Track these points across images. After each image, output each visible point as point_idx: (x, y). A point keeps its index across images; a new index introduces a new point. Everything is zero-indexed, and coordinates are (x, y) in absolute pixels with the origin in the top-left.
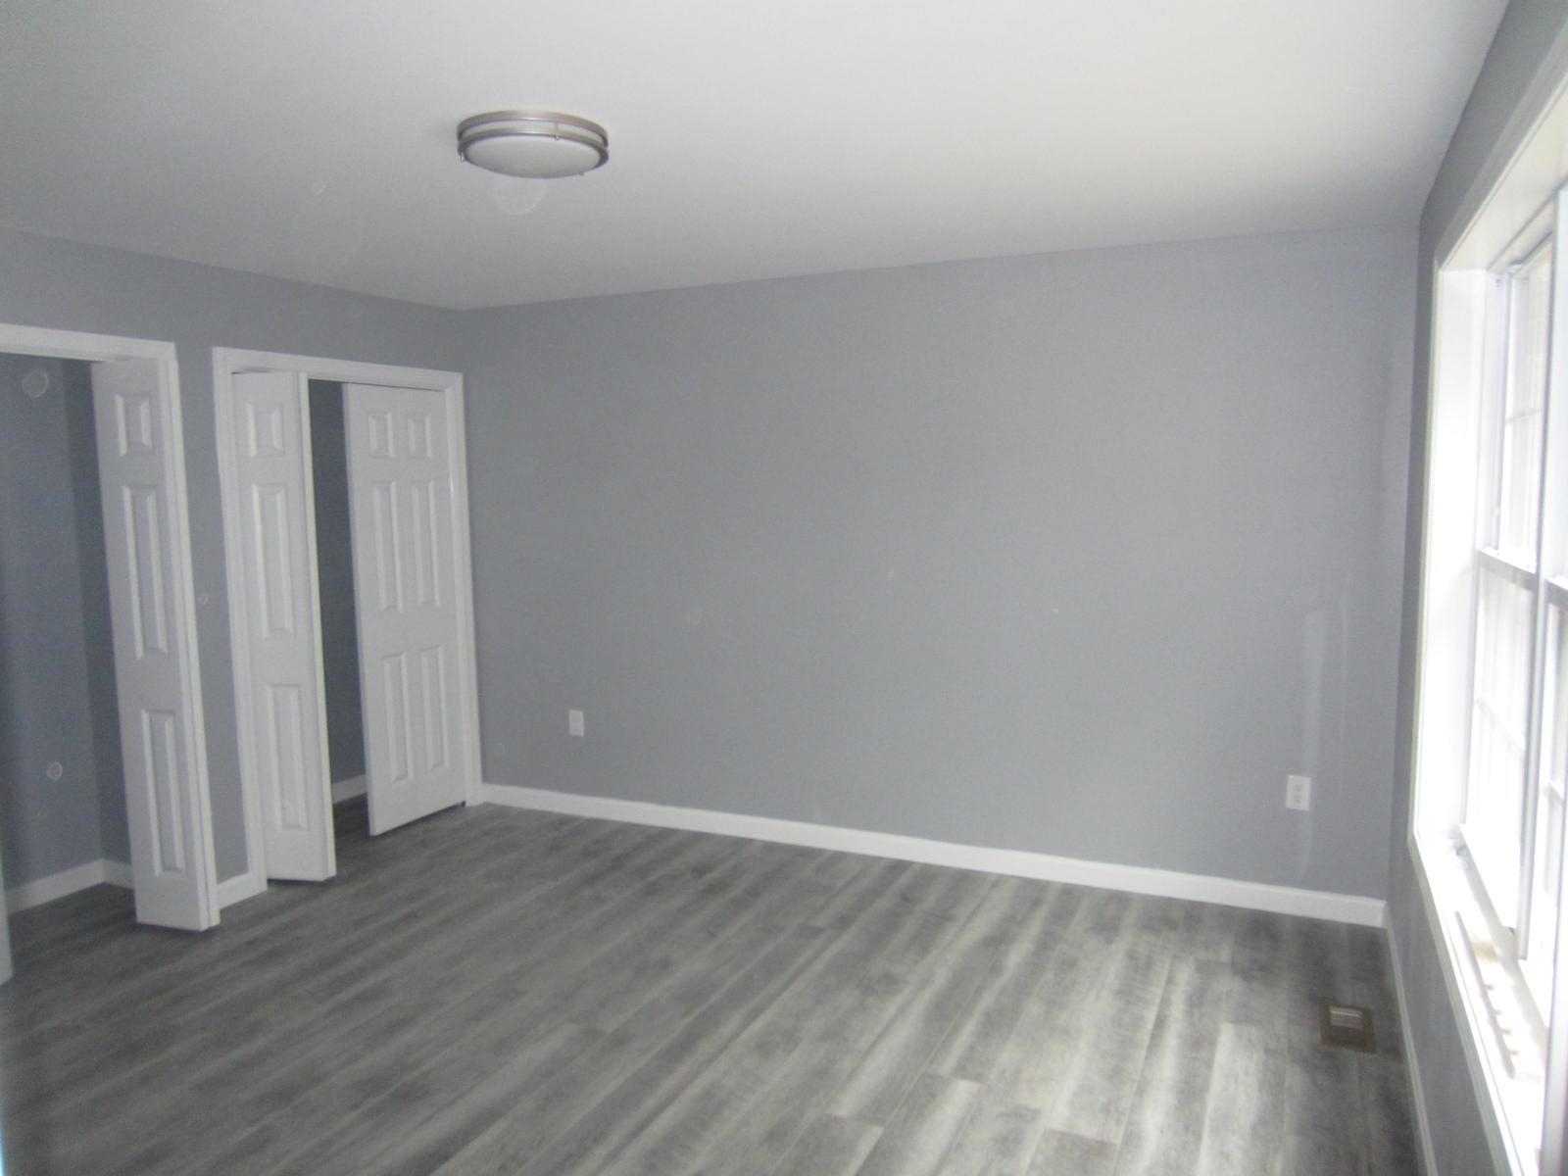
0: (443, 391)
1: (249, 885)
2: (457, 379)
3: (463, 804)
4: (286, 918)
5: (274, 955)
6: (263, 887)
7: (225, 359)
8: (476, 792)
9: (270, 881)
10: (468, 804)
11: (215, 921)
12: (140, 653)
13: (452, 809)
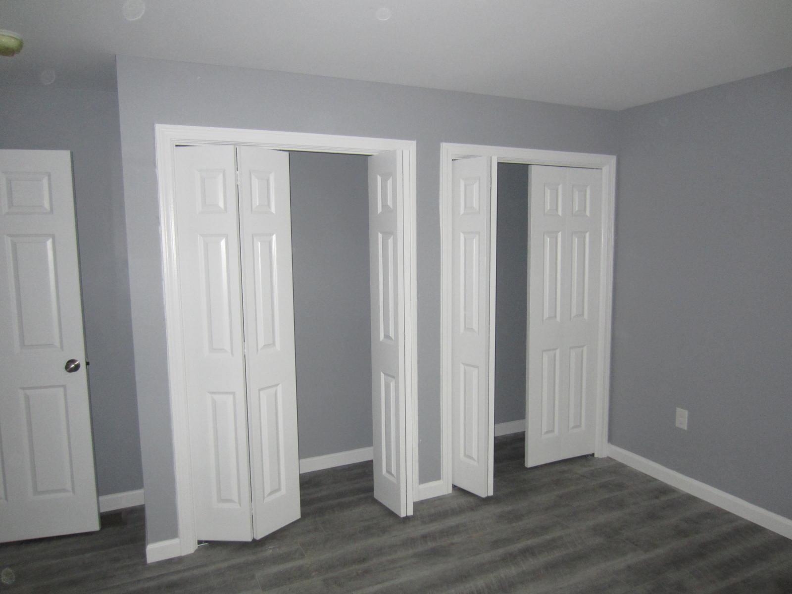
0: (601, 169)
1: (440, 488)
2: (613, 160)
3: (593, 455)
4: (452, 521)
5: (435, 553)
6: (450, 490)
7: (448, 150)
8: (603, 449)
9: (455, 487)
10: (596, 456)
11: (410, 513)
12: (382, 337)
13: (585, 457)
